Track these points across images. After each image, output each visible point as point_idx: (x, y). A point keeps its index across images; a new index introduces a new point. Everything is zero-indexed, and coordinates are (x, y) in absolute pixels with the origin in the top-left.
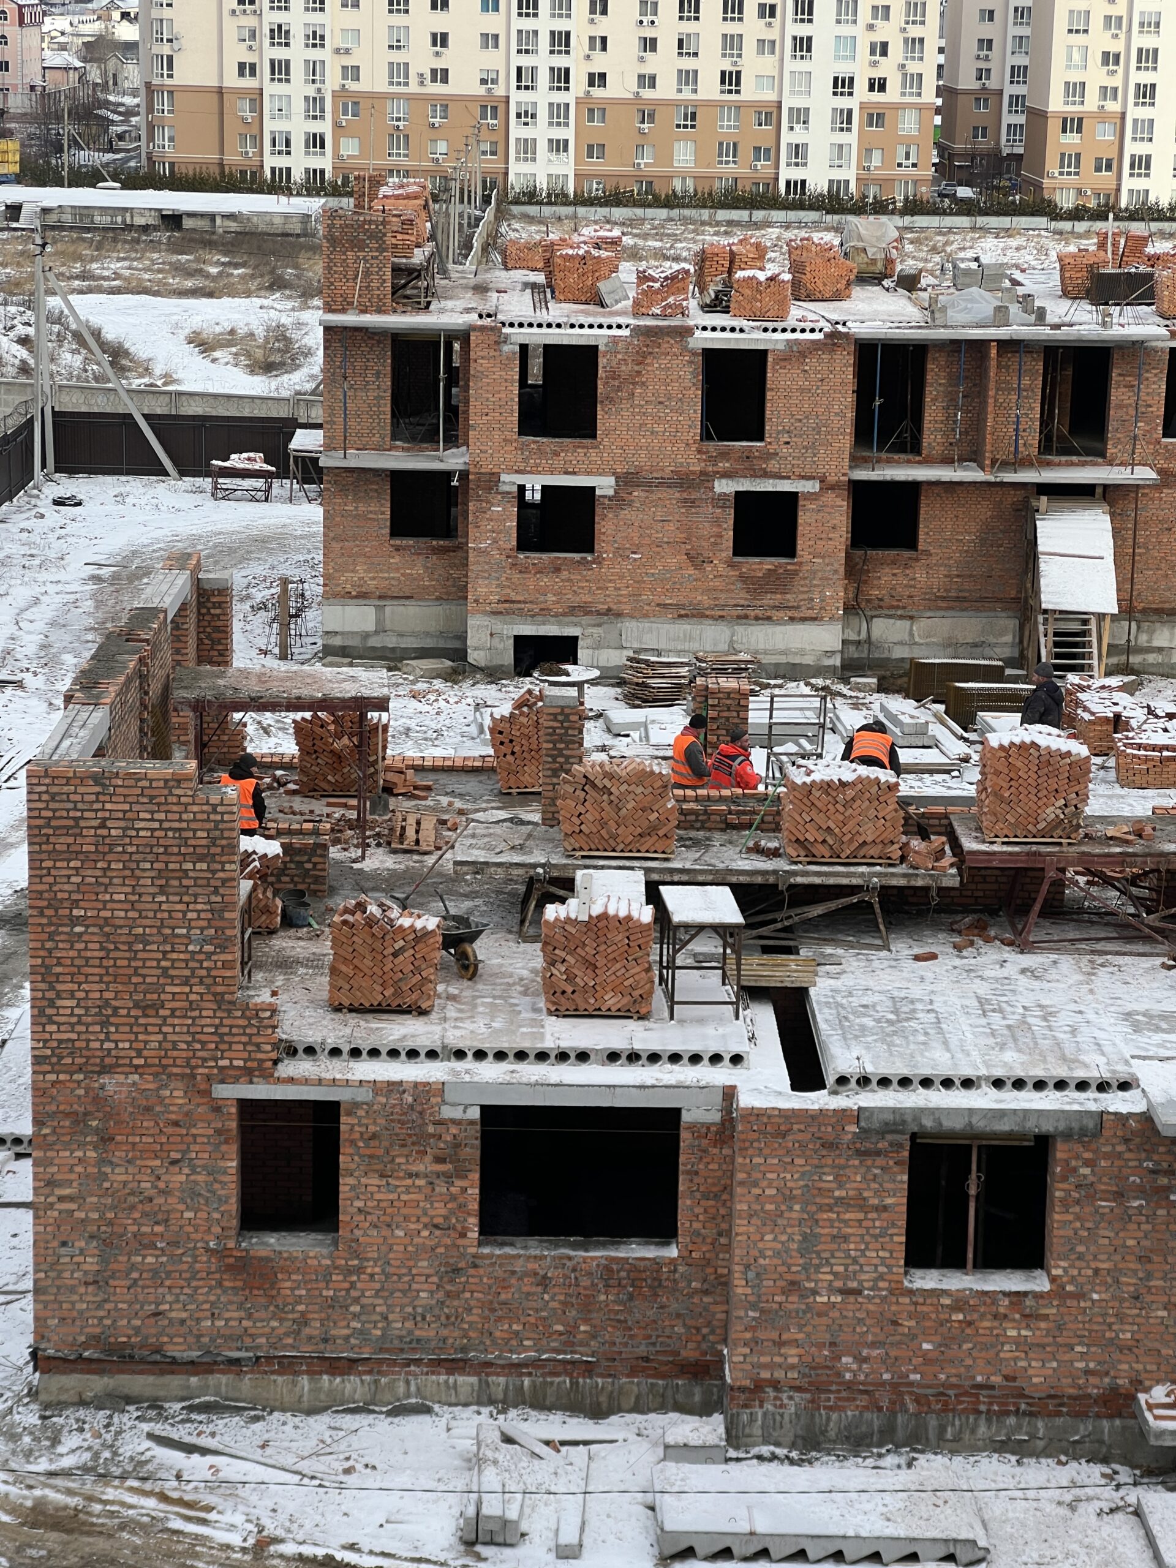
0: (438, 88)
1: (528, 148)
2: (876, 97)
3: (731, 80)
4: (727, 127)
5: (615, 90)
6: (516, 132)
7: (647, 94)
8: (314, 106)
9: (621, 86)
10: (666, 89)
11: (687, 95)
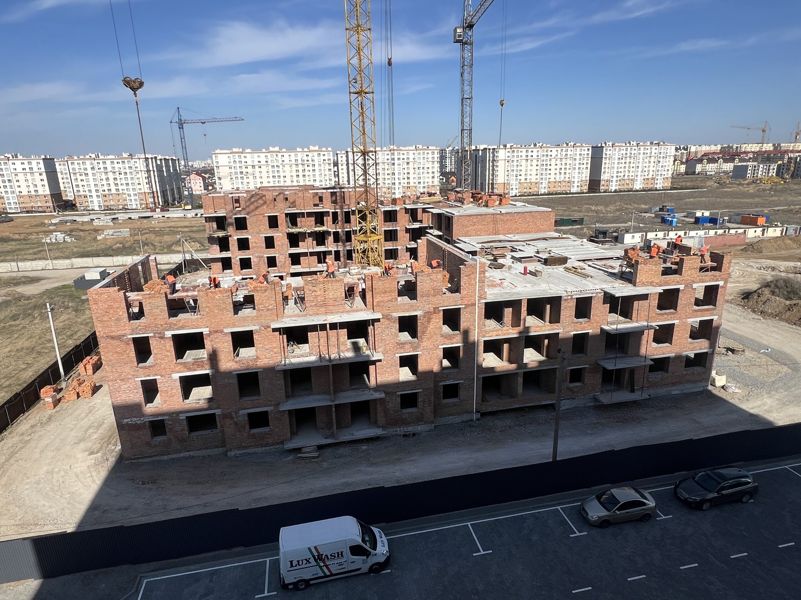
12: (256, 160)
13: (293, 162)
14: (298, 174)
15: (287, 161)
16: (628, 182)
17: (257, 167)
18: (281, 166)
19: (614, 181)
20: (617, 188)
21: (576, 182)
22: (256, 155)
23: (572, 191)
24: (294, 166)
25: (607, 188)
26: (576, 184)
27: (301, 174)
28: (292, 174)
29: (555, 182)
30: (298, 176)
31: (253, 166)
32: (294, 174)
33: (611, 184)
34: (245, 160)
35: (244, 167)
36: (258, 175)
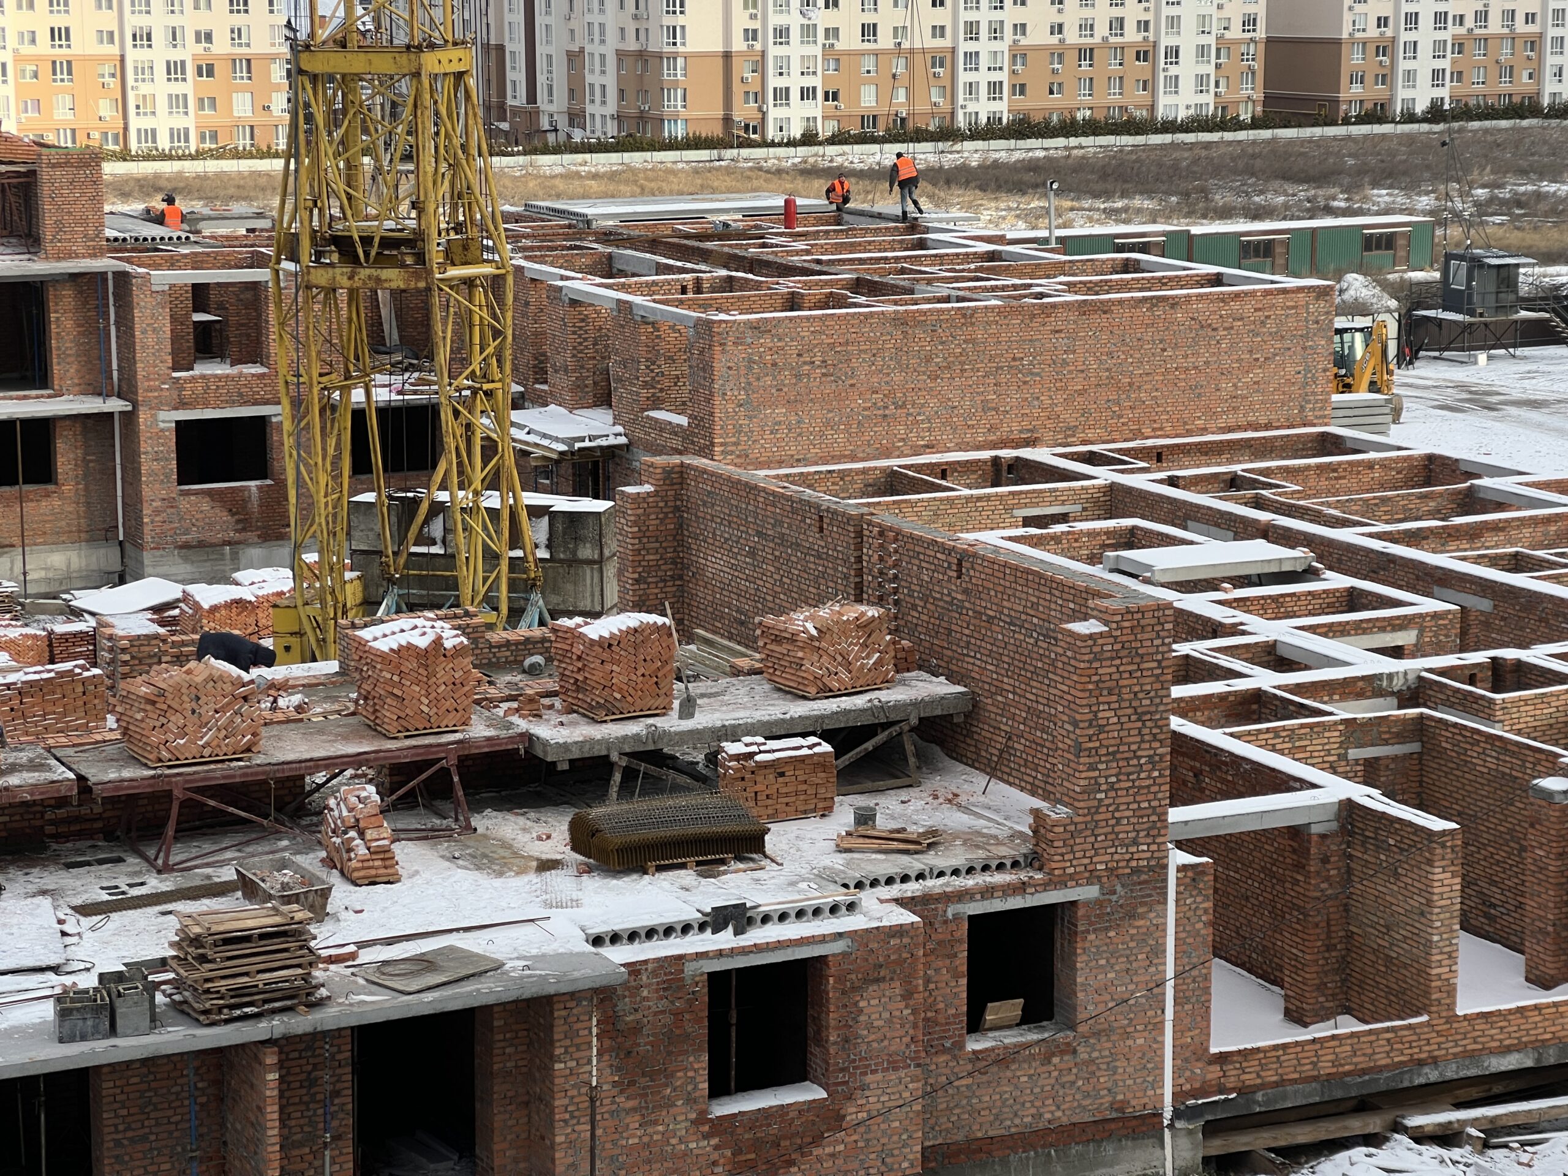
16: (1505, 54)
19: (1425, 50)
20: (1444, 93)
21: (1187, 55)
23: (1161, 113)
25: (1379, 91)
26: (1188, 69)
29: (1058, 54)
33: (1403, 65)
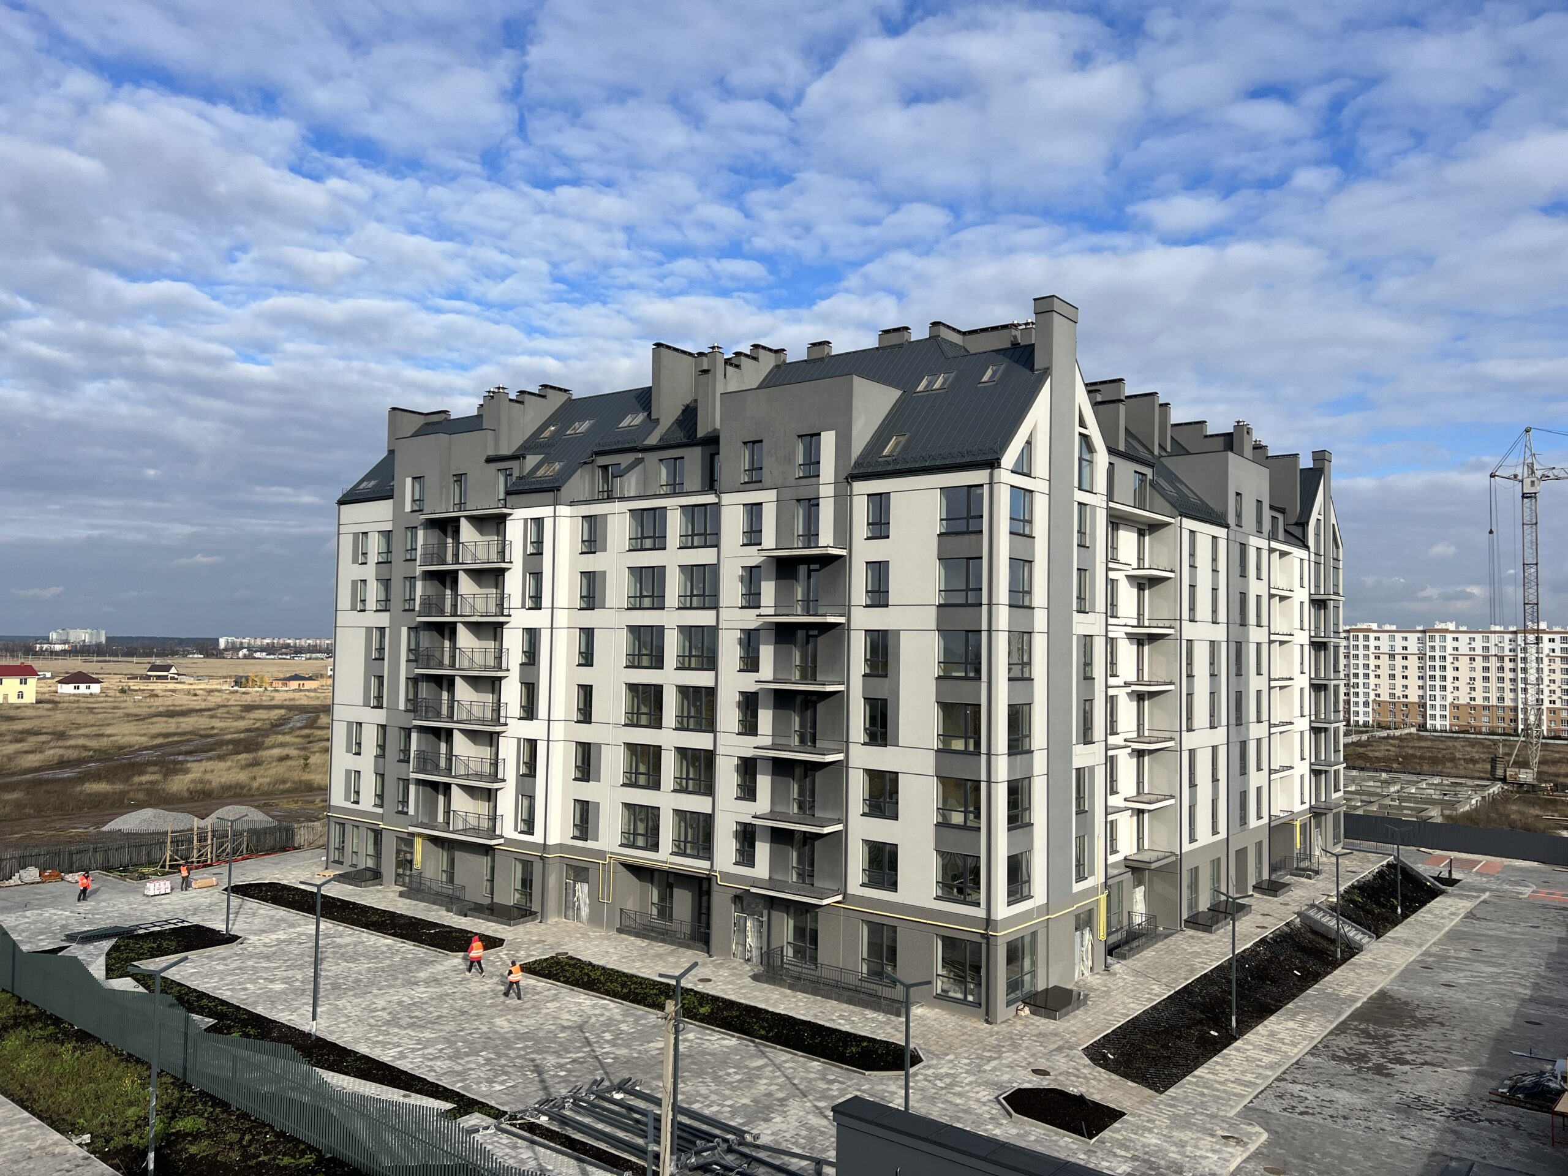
0: (1405, 700)
1: (1433, 717)
2: (1552, 706)
3: (1501, 699)
4: (1500, 713)
5: (1462, 701)
6: (1429, 712)
7: (1472, 703)
8: (1366, 704)
9: (1464, 700)
10: (1479, 701)
11: (1486, 703)
12: (1399, 644)
13: (1479, 651)
14: (1486, 675)
15: (1464, 649)
17: (1398, 658)
18: (1449, 659)
22: (1398, 636)
24: (1479, 659)
27: (1493, 674)
28: (1473, 675)
30: (1486, 679)
31: (1392, 657)
32: (1479, 674)
34: (1377, 643)
35: (1372, 657)
36: (1398, 673)
